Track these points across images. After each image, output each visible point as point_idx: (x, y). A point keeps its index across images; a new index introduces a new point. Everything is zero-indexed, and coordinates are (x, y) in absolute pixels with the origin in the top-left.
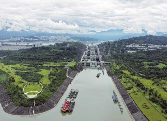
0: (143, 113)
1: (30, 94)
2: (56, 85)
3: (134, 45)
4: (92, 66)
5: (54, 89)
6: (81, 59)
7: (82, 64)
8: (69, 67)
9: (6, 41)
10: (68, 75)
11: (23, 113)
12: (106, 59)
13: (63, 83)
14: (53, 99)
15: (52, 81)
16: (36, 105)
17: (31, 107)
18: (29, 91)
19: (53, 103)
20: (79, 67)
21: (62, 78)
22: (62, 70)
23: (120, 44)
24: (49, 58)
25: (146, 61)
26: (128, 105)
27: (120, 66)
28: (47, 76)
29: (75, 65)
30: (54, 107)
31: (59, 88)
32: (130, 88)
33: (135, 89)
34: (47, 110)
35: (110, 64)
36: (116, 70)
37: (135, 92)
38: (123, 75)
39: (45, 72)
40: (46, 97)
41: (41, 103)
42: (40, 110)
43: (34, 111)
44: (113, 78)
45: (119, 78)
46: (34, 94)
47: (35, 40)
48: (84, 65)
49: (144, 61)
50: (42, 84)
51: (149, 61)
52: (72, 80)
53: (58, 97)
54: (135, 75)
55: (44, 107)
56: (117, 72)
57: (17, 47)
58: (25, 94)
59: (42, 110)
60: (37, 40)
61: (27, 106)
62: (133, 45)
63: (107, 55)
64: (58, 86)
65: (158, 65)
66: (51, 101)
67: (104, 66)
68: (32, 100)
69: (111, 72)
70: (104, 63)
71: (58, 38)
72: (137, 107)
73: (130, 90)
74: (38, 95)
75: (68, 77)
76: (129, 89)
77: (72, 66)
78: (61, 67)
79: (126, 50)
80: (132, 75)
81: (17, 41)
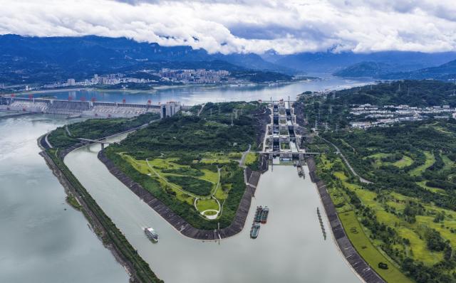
0: (348, 238)
1: (208, 214)
2: (234, 199)
3: (368, 107)
4: (283, 159)
5: (235, 206)
6: (262, 144)
7: (266, 156)
8: (246, 165)
10: (248, 181)
12: (309, 144)
13: (243, 196)
14: (237, 220)
15: (229, 194)
16: (220, 228)
17: (215, 231)
18: (205, 210)
19: (239, 226)
20: (262, 164)
21: (240, 188)
22: (236, 172)
23: (338, 106)
25: (380, 151)
27: (333, 162)
28: (218, 184)
29: (256, 162)
30: (241, 230)
31: (240, 204)
32: (341, 205)
33: (348, 207)
34: (234, 234)
35: (315, 155)
36: (323, 172)
37: (346, 211)
38: (335, 182)
39: (211, 177)
40: (229, 218)
41: (225, 225)
42: (226, 234)
43: (219, 235)
44: (318, 187)
45: (327, 187)
46: (213, 213)
47: (151, 83)
49: (376, 152)
50: (217, 199)
51: (386, 151)
52: (255, 189)
53: (242, 218)
54: (353, 182)
55: (229, 230)
56: (326, 175)
58: (202, 213)
61: (210, 229)
62: (366, 109)
63: (312, 135)
64: (239, 201)
66: (236, 223)
67: (306, 160)
68: (213, 222)
69: (317, 174)
70: (304, 155)
71: (202, 76)
72: (344, 231)
74: (218, 215)
75: (247, 184)
76: (339, 207)
77: (249, 162)
78: (233, 166)
79: (350, 120)
80: (348, 182)
81: (112, 85)
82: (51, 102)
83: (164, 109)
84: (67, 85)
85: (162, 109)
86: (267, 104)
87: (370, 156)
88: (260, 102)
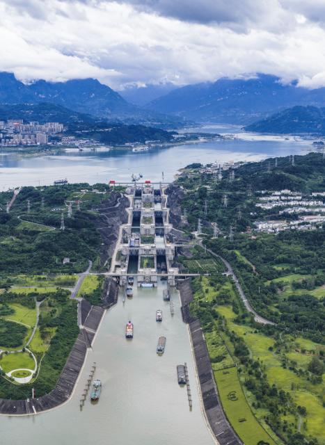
0: (223, 408)
1: (18, 375)
2: (59, 352)
3: (286, 195)
4: (143, 285)
5: (59, 362)
6: (110, 261)
7: (115, 279)
8: (82, 296)
10: (83, 323)
11: (16, 410)
12: (185, 258)
13: (74, 346)
14: (62, 384)
15: (51, 343)
16: (35, 396)
17: (28, 400)
18: (13, 369)
19: (64, 393)
20: (108, 294)
21: (70, 333)
22: (65, 308)
23: (238, 193)
24: (19, 263)
25: (294, 272)
26: (204, 395)
27: (218, 290)
28: (35, 329)
29: (98, 290)
30: (66, 399)
31: (68, 359)
32: (219, 359)
33: (229, 361)
34: (56, 406)
35: (193, 278)
36: (201, 306)
37: (226, 368)
38: (216, 322)
39: (24, 317)
40: (49, 380)
41: (43, 392)
42: (44, 406)
43: (33, 407)
44: (192, 330)
45: (204, 331)
46: (25, 374)
48: (121, 283)
49: (287, 272)
50: (33, 353)
51: (302, 272)
52: (93, 335)
53: (70, 381)
54: (244, 323)
55: (49, 399)
56: (204, 311)
58: (9, 374)
59: (48, 405)
61: (20, 399)
62: (283, 198)
63: (192, 244)
64: (66, 354)
65: (320, 286)
66: (61, 389)
67: (178, 285)
68: (25, 387)
69: (191, 309)
72: (218, 398)
73: (218, 364)
74: (33, 377)
75: (81, 327)
76: (217, 362)
77: (88, 293)
78: (61, 297)
79: (255, 218)
80: (237, 321)
86: (125, 188)
87: (277, 281)
88: (111, 185)
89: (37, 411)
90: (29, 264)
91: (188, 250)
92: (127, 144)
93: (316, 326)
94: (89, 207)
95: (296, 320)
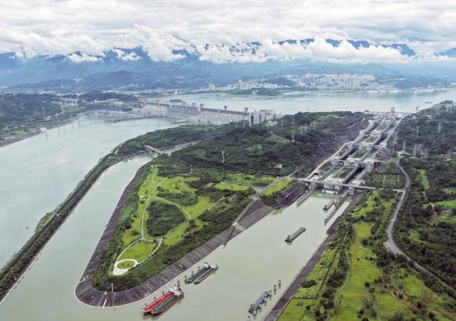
1: (122, 265)
4: (327, 191)
6: (314, 169)
7: (306, 185)
8: (260, 196)
9: (225, 92)
10: (239, 221)
11: (92, 299)
12: (376, 173)
13: (208, 242)
14: (154, 280)
16: (114, 290)
17: (106, 293)
19: (146, 291)
20: (287, 196)
22: (236, 206)
27: (377, 206)
29: (276, 193)
30: (142, 298)
31: (189, 254)
33: (315, 289)
35: (368, 191)
36: (347, 220)
37: (306, 298)
40: (143, 275)
41: (124, 287)
42: (116, 301)
43: (106, 301)
44: (325, 242)
45: (330, 246)
46: (128, 266)
47: (284, 88)
48: (310, 188)
50: (161, 244)
52: (239, 232)
53: (167, 278)
54: (371, 245)
55: (125, 295)
56: (345, 226)
57: (226, 114)
58: (116, 263)
59: (119, 301)
60: (288, 89)
61: (102, 289)
63: (391, 161)
66: (147, 286)
67: (355, 196)
70: (356, 189)
71: (342, 81)
73: (304, 290)
74: (130, 270)
75: (235, 224)
77: (267, 194)
78: (241, 196)
80: (365, 242)
81: (244, 91)
82: (171, 107)
83: (252, 118)
84: (208, 89)
85: (250, 117)
86: (374, 115)
87: (439, 203)
88: (367, 113)
89: (106, 305)
90: (251, 166)
91: (384, 166)
92: (413, 88)
93: (440, 264)
94: (326, 127)
95: (423, 252)
